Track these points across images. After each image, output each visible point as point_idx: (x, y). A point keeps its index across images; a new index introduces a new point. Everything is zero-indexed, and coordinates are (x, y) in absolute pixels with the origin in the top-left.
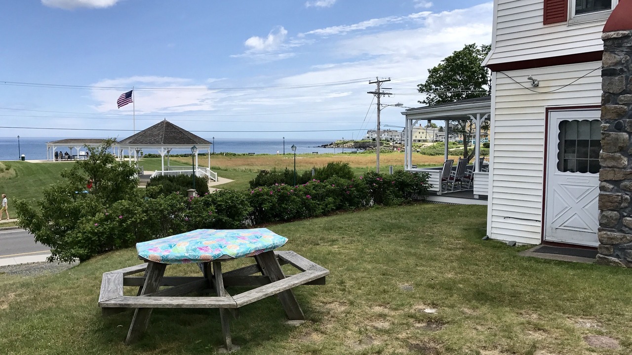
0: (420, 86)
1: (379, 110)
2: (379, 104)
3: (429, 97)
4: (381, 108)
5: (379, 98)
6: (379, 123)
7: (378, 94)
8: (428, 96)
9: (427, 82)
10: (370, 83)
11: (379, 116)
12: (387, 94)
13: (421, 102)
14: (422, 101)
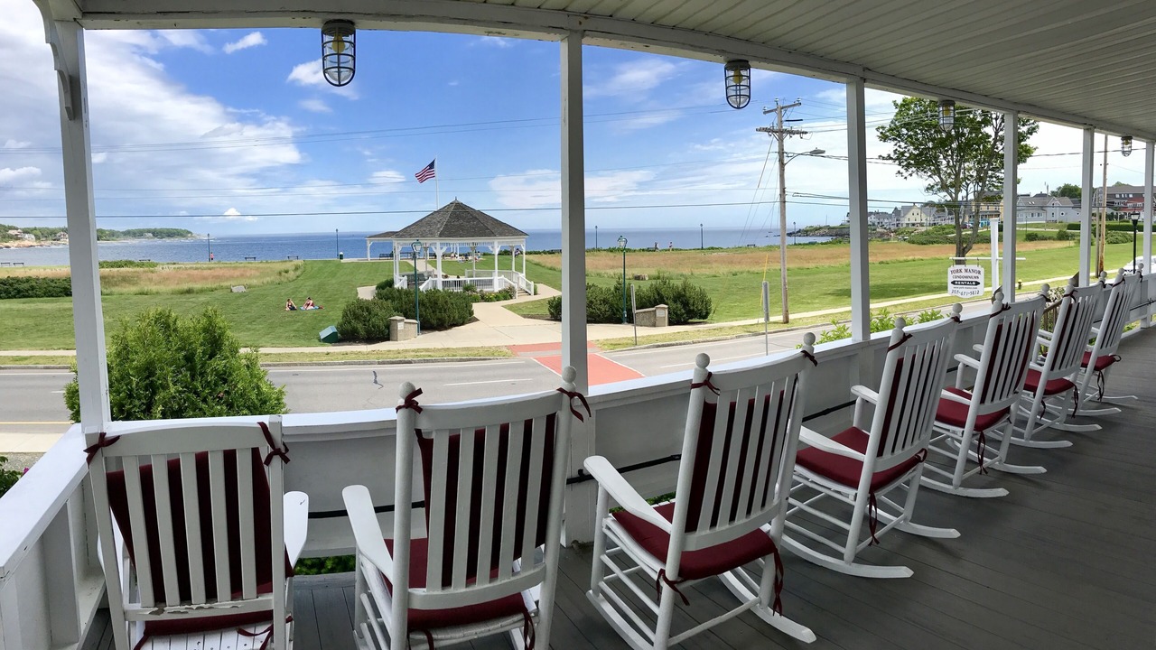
0: (881, 130)
1: (782, 165)
2: (781, 153)
3: (899, 149)
4: (786, 160)
5: (781, 140)
6: (783, 190)
7: (781, 133)
8: (896, 147)
9: (892, 122)
10: (765, 113)
11: (782, 176)
12: (798, 133)
13: (884, 158)
14: (886, 156)
